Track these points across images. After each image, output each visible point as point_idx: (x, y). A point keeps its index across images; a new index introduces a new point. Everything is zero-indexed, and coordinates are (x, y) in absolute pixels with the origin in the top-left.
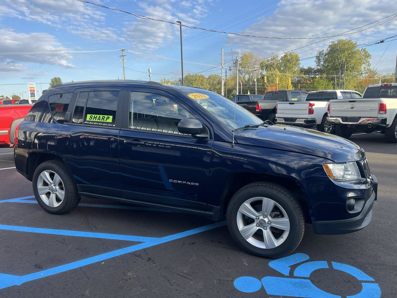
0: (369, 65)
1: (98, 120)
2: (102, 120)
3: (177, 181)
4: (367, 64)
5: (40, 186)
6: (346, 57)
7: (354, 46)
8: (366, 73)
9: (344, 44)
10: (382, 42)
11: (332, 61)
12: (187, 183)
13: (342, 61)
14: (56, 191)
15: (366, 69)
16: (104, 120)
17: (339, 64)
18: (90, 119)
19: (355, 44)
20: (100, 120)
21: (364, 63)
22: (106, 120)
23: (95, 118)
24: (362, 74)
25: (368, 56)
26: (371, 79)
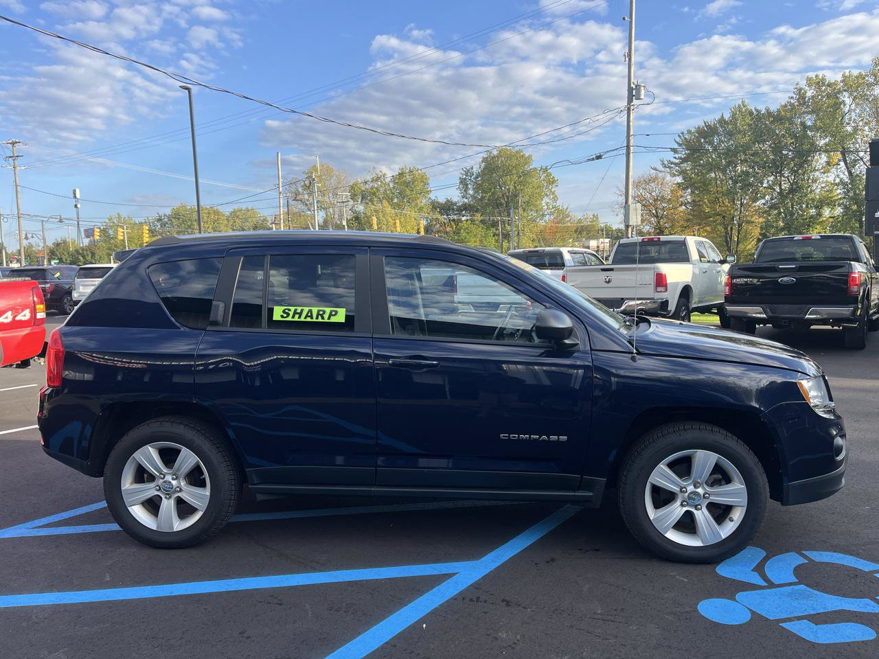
0: (555, 199)
1: (305, 318)
2: (317, 318)
3: (519, 436)
4: (552, 197)
5: (127, 483)
6: (515, 183)
7: (528, 160)
8: (552, 214)
9: (510, 157)
10: (599, 157)
11: (491, 189)
12: (540, 437)
13: (509, 190)
14: (181, 490)
15: (551, 207)
16: (323, 318)
17: (503, 195)
18: (282, 316)
19: (530, 157)
20: (312, 318)
21: (546, 195)
22: (329, 318)
23: (298, 313)
24: (543, 215)
25: (553, 182)
26: (560, 225)
